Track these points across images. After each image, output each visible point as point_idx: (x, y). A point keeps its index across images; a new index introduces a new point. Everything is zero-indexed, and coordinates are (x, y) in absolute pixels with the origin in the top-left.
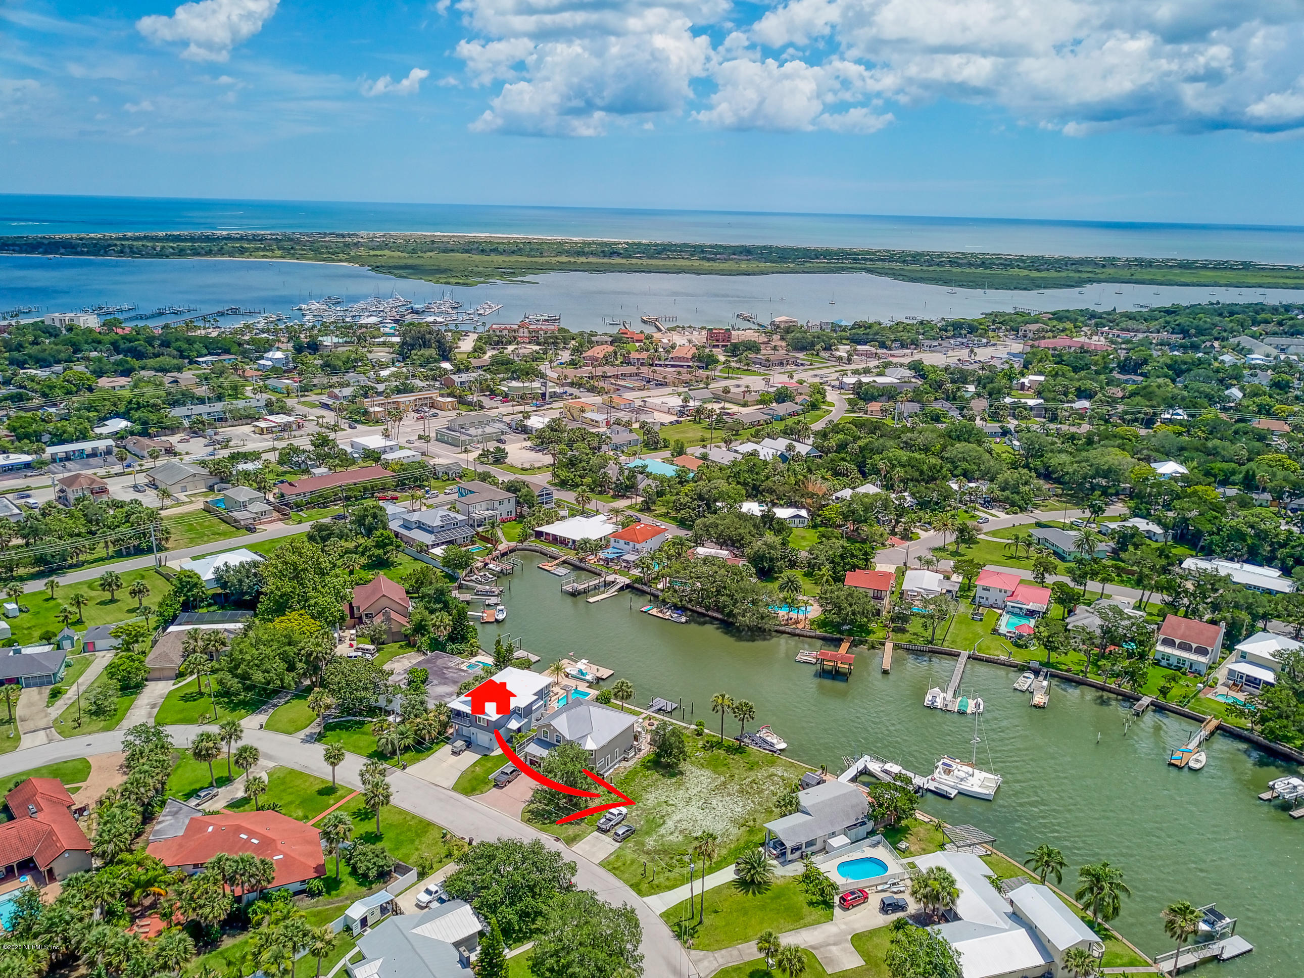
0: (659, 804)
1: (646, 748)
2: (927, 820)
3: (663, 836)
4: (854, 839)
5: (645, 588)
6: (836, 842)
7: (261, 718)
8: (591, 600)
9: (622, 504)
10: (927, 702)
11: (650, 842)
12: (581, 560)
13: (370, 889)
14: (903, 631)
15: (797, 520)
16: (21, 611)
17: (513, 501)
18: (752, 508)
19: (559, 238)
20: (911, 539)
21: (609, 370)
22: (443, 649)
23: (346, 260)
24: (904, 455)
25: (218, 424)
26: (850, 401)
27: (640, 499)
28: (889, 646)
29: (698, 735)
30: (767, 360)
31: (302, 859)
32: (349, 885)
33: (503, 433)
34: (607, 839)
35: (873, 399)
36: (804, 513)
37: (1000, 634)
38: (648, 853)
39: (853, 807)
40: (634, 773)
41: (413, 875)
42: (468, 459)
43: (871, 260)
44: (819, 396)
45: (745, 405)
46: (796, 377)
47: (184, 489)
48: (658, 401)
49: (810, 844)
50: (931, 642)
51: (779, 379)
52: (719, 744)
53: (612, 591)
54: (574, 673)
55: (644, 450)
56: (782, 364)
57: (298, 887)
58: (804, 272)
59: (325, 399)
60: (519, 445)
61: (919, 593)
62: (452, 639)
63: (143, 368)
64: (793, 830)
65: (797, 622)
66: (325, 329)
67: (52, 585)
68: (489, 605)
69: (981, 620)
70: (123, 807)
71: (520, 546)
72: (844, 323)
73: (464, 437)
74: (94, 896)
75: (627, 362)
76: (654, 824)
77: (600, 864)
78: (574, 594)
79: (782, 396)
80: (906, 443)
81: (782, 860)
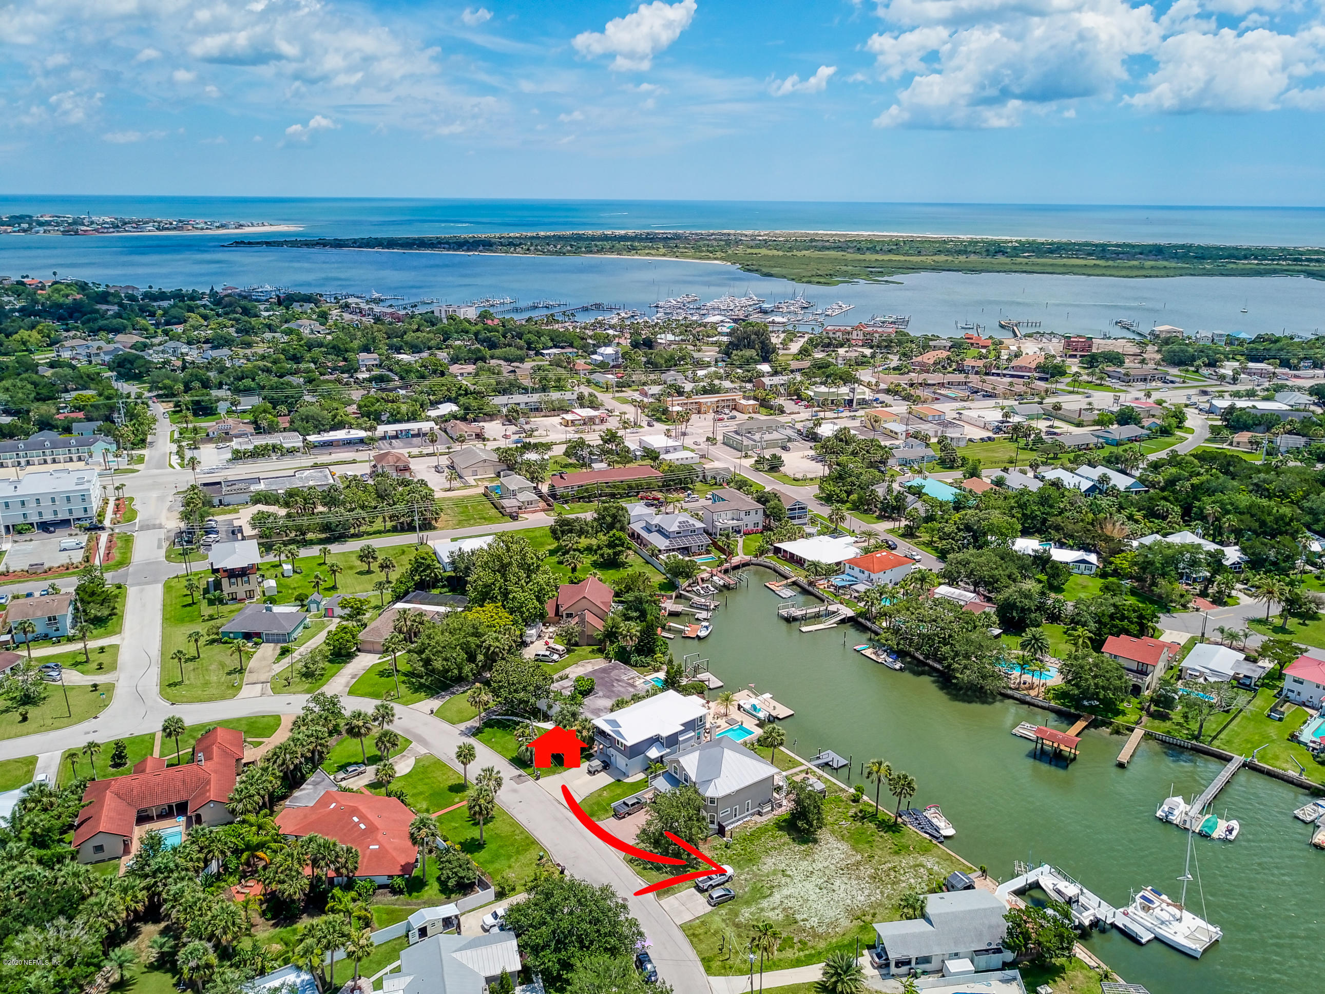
0: (775, 873)
1: (787, 806)
2: (1093, 964)
3: (762, 910)
4: (983, 966)
5: (869, 624)
6: (954, 966)
7: (435, 704)
8: (804, 629)
9: (883, 526)
10: (1159, 813)
11: (746, 914)
12: (811, 584)
13: (449, 898)
14: (1164, 717)
15: (1082, 566)
16: (295, 572)
17: (761, 512)
18: (1027, 545)
19: (945, 236)
20: (1225, 604)
21: (933, 378)
22: (626, 661)
23: (722, 259)
24: (1244, 499)
25: (532, 414)
26: (1213, 429)
27: (904, 523)
28: (1139, 733)
29: (854, 801)
30: (1127, 375)
31: (394, 854)
32: (432, 890)
33: (790, 440)
34: (701, 899)
35: (1246, 427)
36: (1093, 558)
37: (1299, 742)
38: (738, 926)
39: (990, 927)
40: (763, 830)
41: (491, 893)
42: (743, 466)
43: (1318, 261)
44: (1174, 421)
45: (1079, 425)
46: (1156, 396)
47: (475, 473)
48: (973, 414)
49: (927, 960)
50: (1196, 738)
51: (1132, 397)
52: (873, 817)
53: (831, 622)
54: (747, 707)
55: (938, 468)
56: (1145, 380)
57: (384, 880)
58: (1223, 275)
59: (637, 396)
60: (801, 454)
61: (1202, 674)
62: (639, 651)
63: (492, 357)
64: (904, 939)
65: (1031, 687)
66: (666, 327)
67: (325, 551)
68: (697, 619)
69: (1280, 720)
70: (265, 770)
71: (754, 560)
72: (1243, 335)
73: (746, 442)
74: (206, 851)
75: (961, 370)
76: (759, 893)
77: (682, 927)
78: (789, 620)
79: (1126, 417)
80: (1256, 485)
81: (884, 971)
